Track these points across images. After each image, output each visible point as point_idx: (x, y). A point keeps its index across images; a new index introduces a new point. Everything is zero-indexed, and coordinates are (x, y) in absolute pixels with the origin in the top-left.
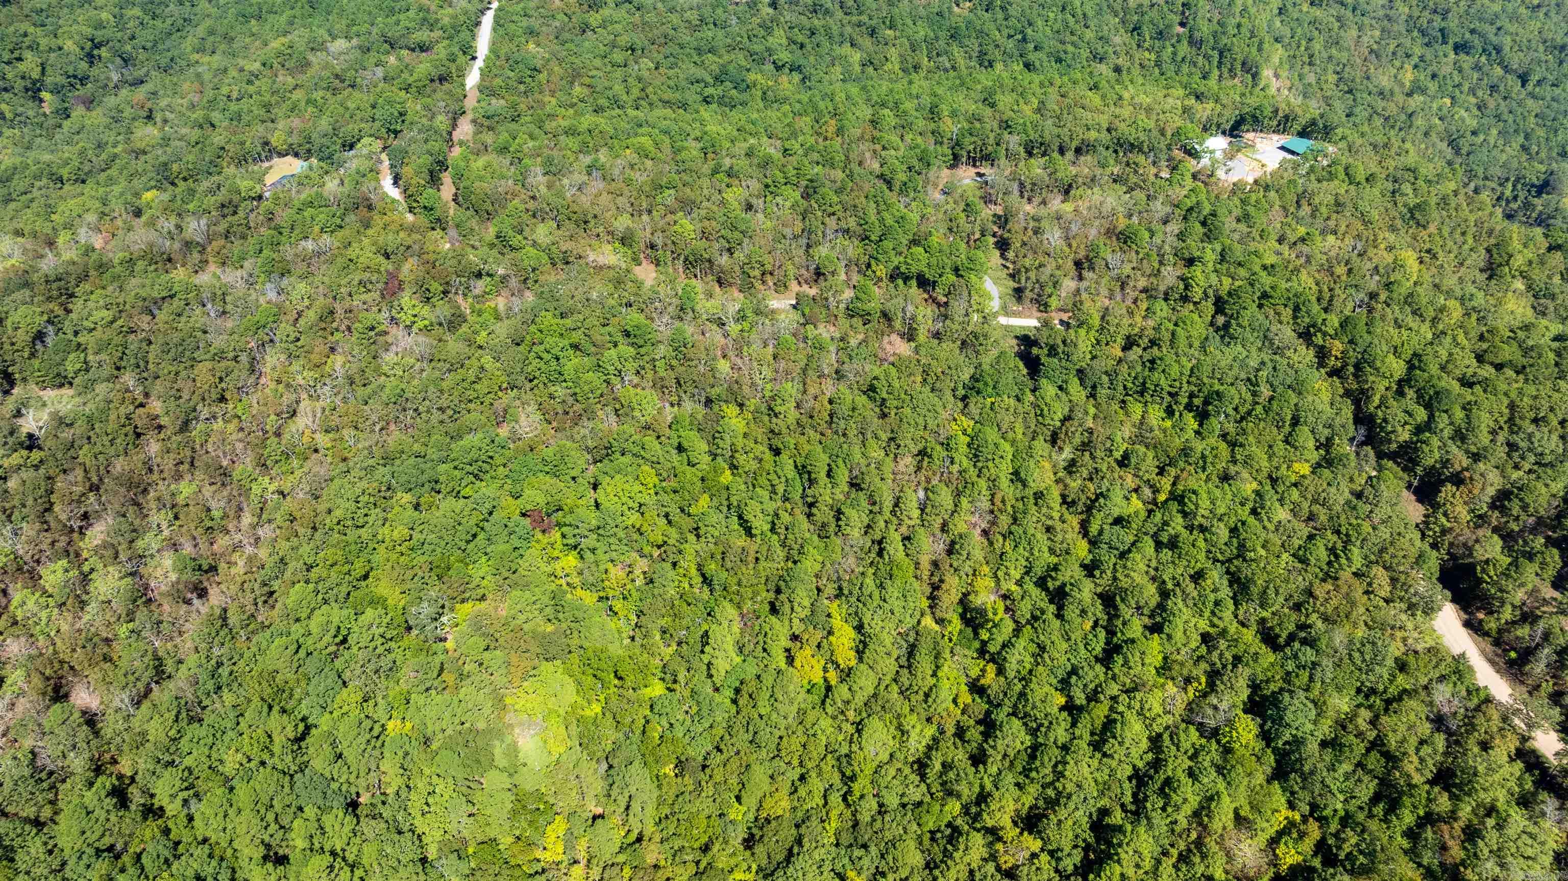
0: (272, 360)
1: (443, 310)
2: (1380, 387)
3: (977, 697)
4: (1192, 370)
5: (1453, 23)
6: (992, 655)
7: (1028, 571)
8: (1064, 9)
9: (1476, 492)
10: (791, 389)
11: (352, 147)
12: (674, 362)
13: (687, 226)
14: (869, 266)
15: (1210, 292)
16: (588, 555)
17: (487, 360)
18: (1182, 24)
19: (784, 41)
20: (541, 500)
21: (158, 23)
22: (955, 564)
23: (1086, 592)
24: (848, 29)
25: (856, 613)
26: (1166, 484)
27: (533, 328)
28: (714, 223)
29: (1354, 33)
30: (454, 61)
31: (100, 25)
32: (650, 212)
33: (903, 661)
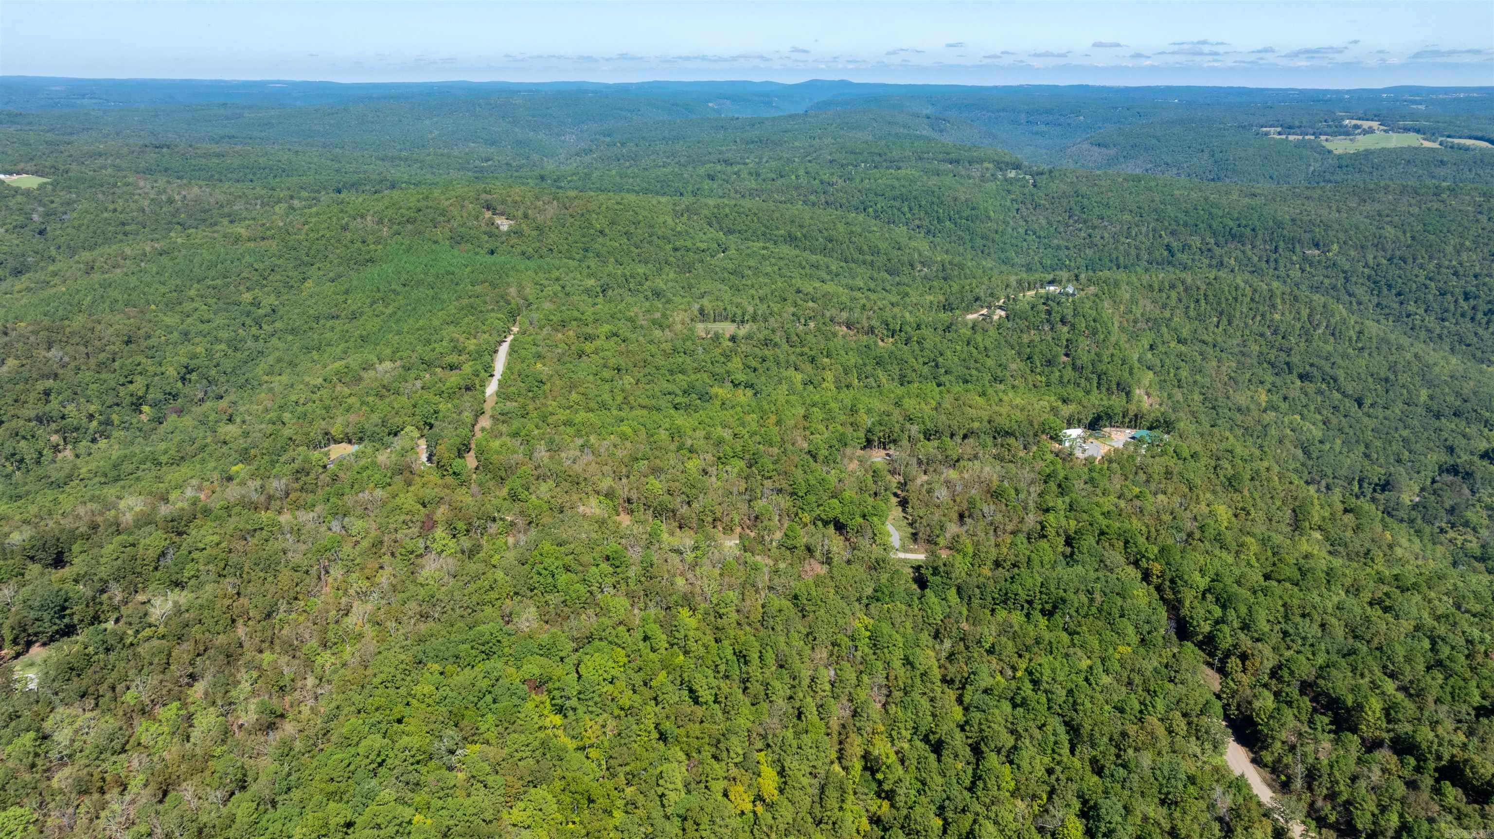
0: (337, 572)
1: (466, 543)
2: (1188, 597)
3: (874, 826)
4: (1042, 584)
5: (1295, 359)
6: (887, 792)
7: (916, 729)
8: (968, 344)
9: (1257, 664)
10: (732, 595)
11: (396, 435)
12: (643, 579)
13: (657, 485)
14: (797, 514)
15: (1061, 531)
16: (570, 713)
17: (500, 574)
18: (1067, 355)
19: (740, 366)
20: (537, 671)
21: (238, 354)
22: (858, 724)
23: (958, 741)
24: (793, 358)
25: (779, 761)
26: (1023, 665)
27: (536, 553)
28: (677, 484)
29: (1214, 363)
30: (478, 376)
31: (194, 356)
32: (628, 477)
33: (817, 799)
